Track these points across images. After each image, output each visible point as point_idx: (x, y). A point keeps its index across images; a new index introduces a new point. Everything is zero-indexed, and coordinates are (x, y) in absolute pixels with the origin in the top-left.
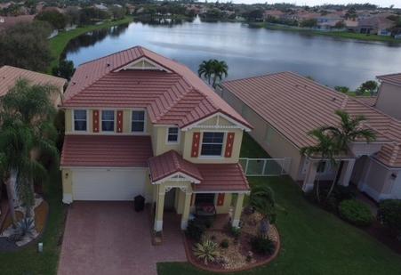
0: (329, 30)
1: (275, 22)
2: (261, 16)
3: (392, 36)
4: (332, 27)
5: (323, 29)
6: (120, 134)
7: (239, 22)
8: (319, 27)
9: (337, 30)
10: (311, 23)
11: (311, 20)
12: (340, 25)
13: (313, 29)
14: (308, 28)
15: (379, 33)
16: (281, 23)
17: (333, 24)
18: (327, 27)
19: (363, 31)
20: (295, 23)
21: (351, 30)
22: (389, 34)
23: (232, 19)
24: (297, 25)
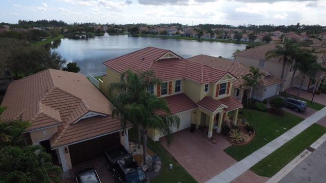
0: (173, 36)
1: (146, 33)
2: (138, 30)
3: (199, 38)
4: (174, 34)
5: (170, 35)
6: (171, 95)
7: (127, 34)
8: (169, 34)
9: (176, 36)
10: (165, 33)
11: (165, 31)
12: (177, 33)
13: (166, 36)
14: (164, 35)
15: (194, 36)
16: (149, 33)
17: (175, 32)
18: (172, 34)
19: (187, 35)
20: (157, 33)
21: (182, 35)
22: (197, 37)
23: (122, 33)
24: (157, 34)
